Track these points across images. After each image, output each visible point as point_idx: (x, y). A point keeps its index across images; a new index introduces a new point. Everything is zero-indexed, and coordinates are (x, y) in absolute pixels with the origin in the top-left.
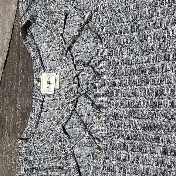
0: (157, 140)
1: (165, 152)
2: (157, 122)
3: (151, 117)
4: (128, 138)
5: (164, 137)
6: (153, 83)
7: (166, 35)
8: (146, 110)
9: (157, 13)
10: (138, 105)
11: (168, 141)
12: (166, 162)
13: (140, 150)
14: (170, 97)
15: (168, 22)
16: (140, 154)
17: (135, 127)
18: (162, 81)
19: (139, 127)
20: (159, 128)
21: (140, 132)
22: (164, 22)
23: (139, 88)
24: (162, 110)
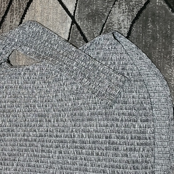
0: (15, 160)
1: (17, 165)
2: (14, 152)
3: (12, 150)
4: (2, 160)
5: (17, 159)
6: (13, 136)
7: (17, 116)
8: (10, 148)
9: (14, 106)
10: (7, 145)
11: (19, 160)
12: (18, 169)
13: (7, 165)
14: (19, 142)
15: (18, 111)
16: (8, 167)
17: (5, 155)
18: (16, 135)
19: (7, 155)
20: (15, 155)
21: (7, 157)
22: (17, 111)
23: (7, 138)
24: (16, 148)
